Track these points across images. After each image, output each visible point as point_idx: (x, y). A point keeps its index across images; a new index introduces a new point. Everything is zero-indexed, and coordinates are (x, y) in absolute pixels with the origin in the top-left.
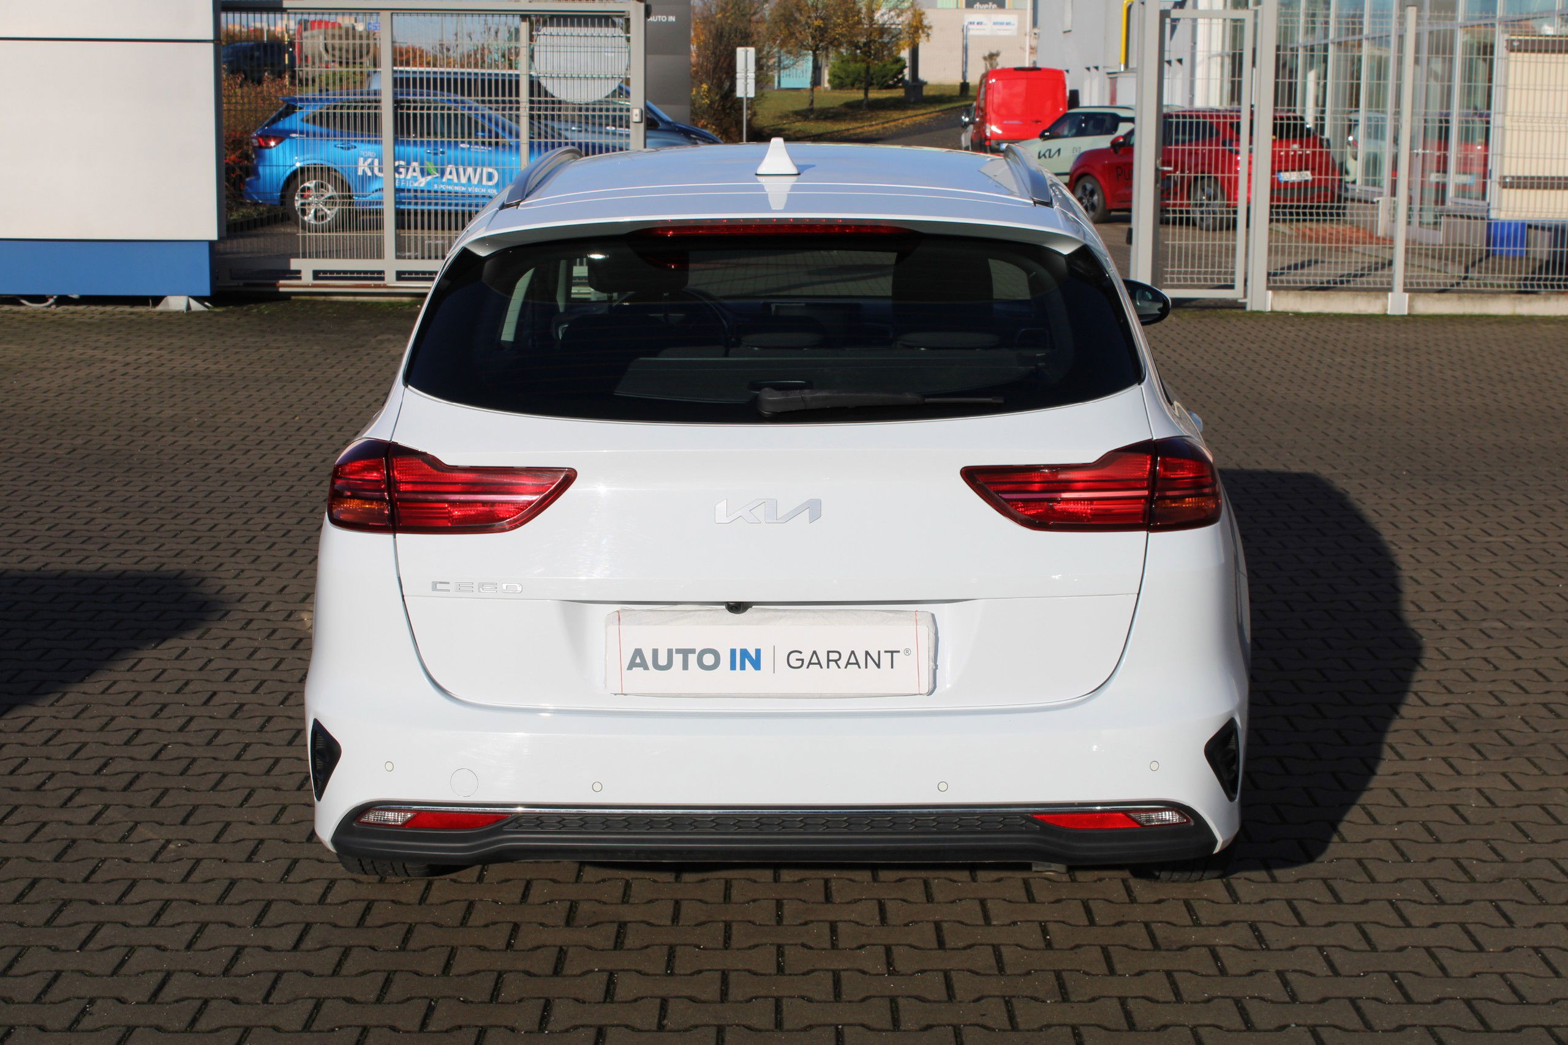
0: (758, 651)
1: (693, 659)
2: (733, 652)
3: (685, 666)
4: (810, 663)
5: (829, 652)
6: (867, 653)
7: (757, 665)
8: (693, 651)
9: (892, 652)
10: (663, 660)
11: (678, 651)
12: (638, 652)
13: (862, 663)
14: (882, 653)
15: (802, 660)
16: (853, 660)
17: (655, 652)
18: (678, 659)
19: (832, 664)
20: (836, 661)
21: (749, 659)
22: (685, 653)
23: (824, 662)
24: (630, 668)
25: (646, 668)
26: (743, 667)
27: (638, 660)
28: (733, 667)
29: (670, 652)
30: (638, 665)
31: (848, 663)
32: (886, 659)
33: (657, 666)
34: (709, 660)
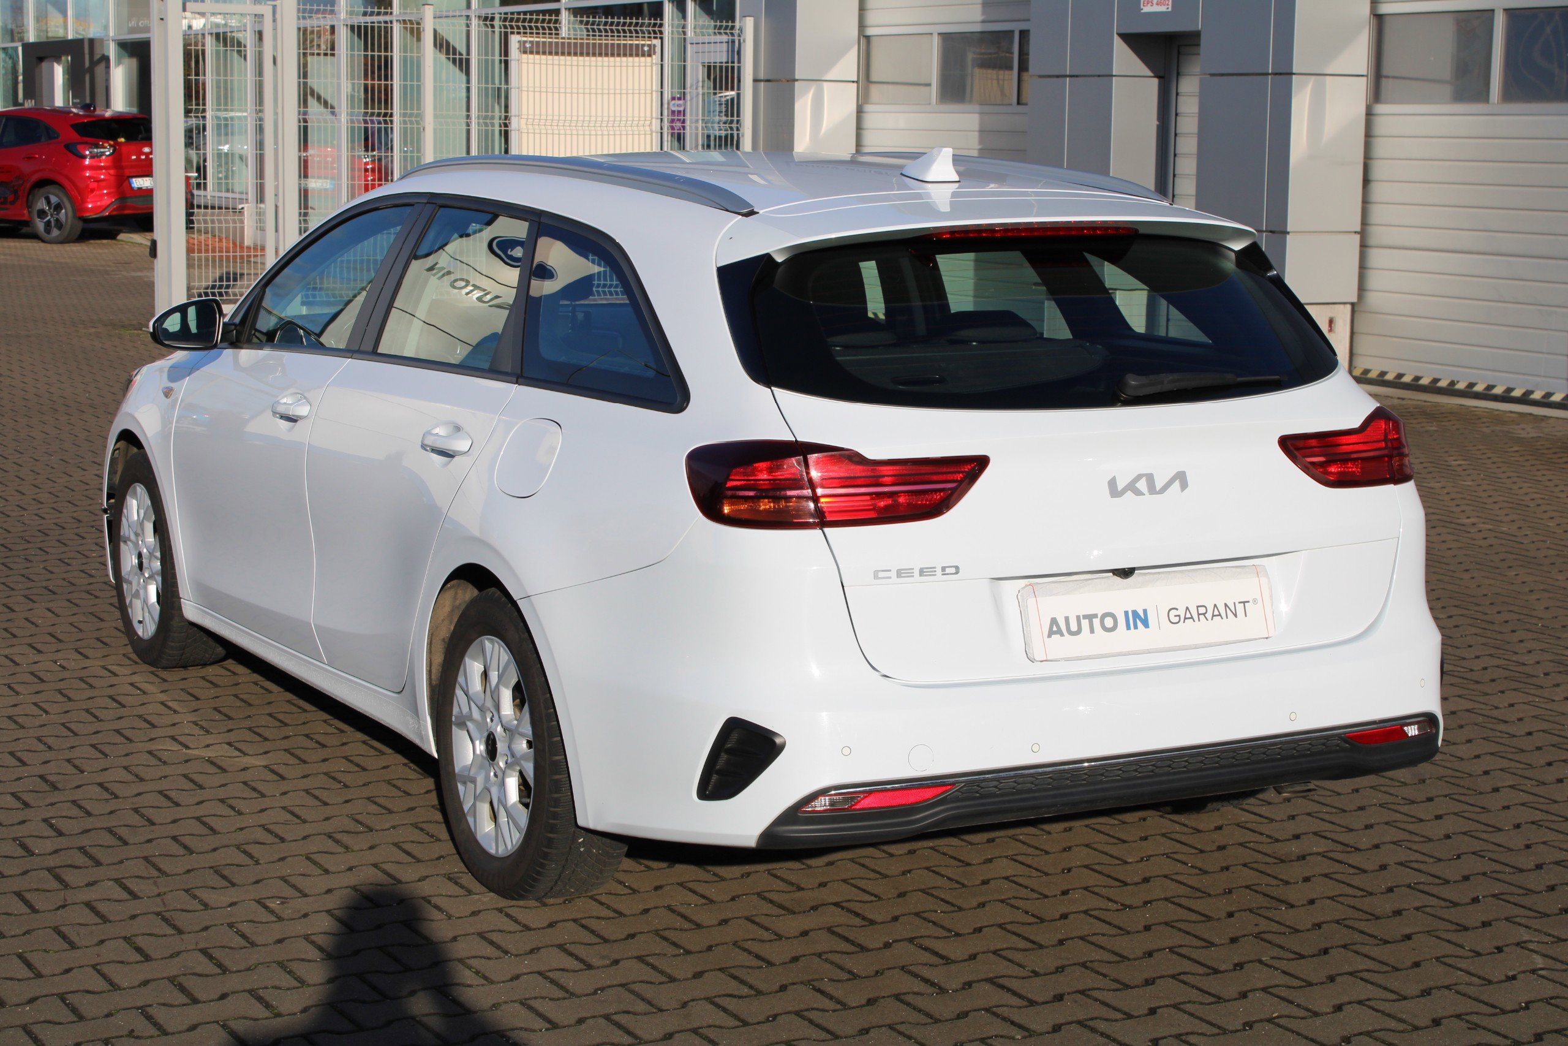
0: (1145, 611)
1: (1096, 622)
2: (1126, 613)
3: (1092, 631)
4: (1185, 618)
5: (1198, 607)
6: (1226, 605)
7: (1146, 624)
8: (1095, 616)
9: (1244, 603)
10: (1074, 627)
11: (1085, 617)
12: (1054, 621)
13: (1223, 614)
14: (1237, 604)
15: (1179, 616)
16: (1216, 613)
17: (1067, 619)
18: (1085, 623)
19: (1202, 617)
20: (1204, 614)
21: (1138, 619)
22: (1090, 617)
23: (1195, 616)
24: (1049, 636)
25: (1062, 635)
26: (1136, 627)
27: (1055, 629)
28: (1128, 628)
29: (1078, 618)
30: (1055, 633)
31: (1213, 616)
32: (1240, 607)
33: (1071, 633)
34: (1109, 622)
